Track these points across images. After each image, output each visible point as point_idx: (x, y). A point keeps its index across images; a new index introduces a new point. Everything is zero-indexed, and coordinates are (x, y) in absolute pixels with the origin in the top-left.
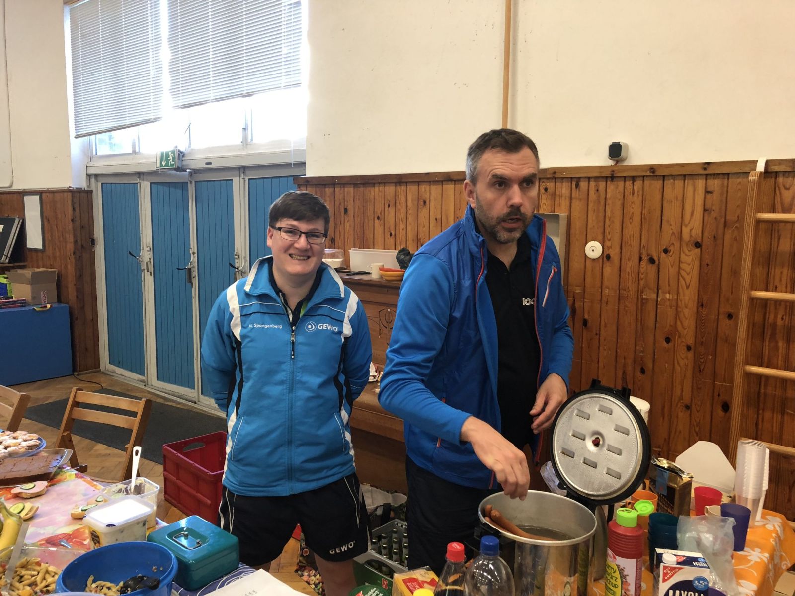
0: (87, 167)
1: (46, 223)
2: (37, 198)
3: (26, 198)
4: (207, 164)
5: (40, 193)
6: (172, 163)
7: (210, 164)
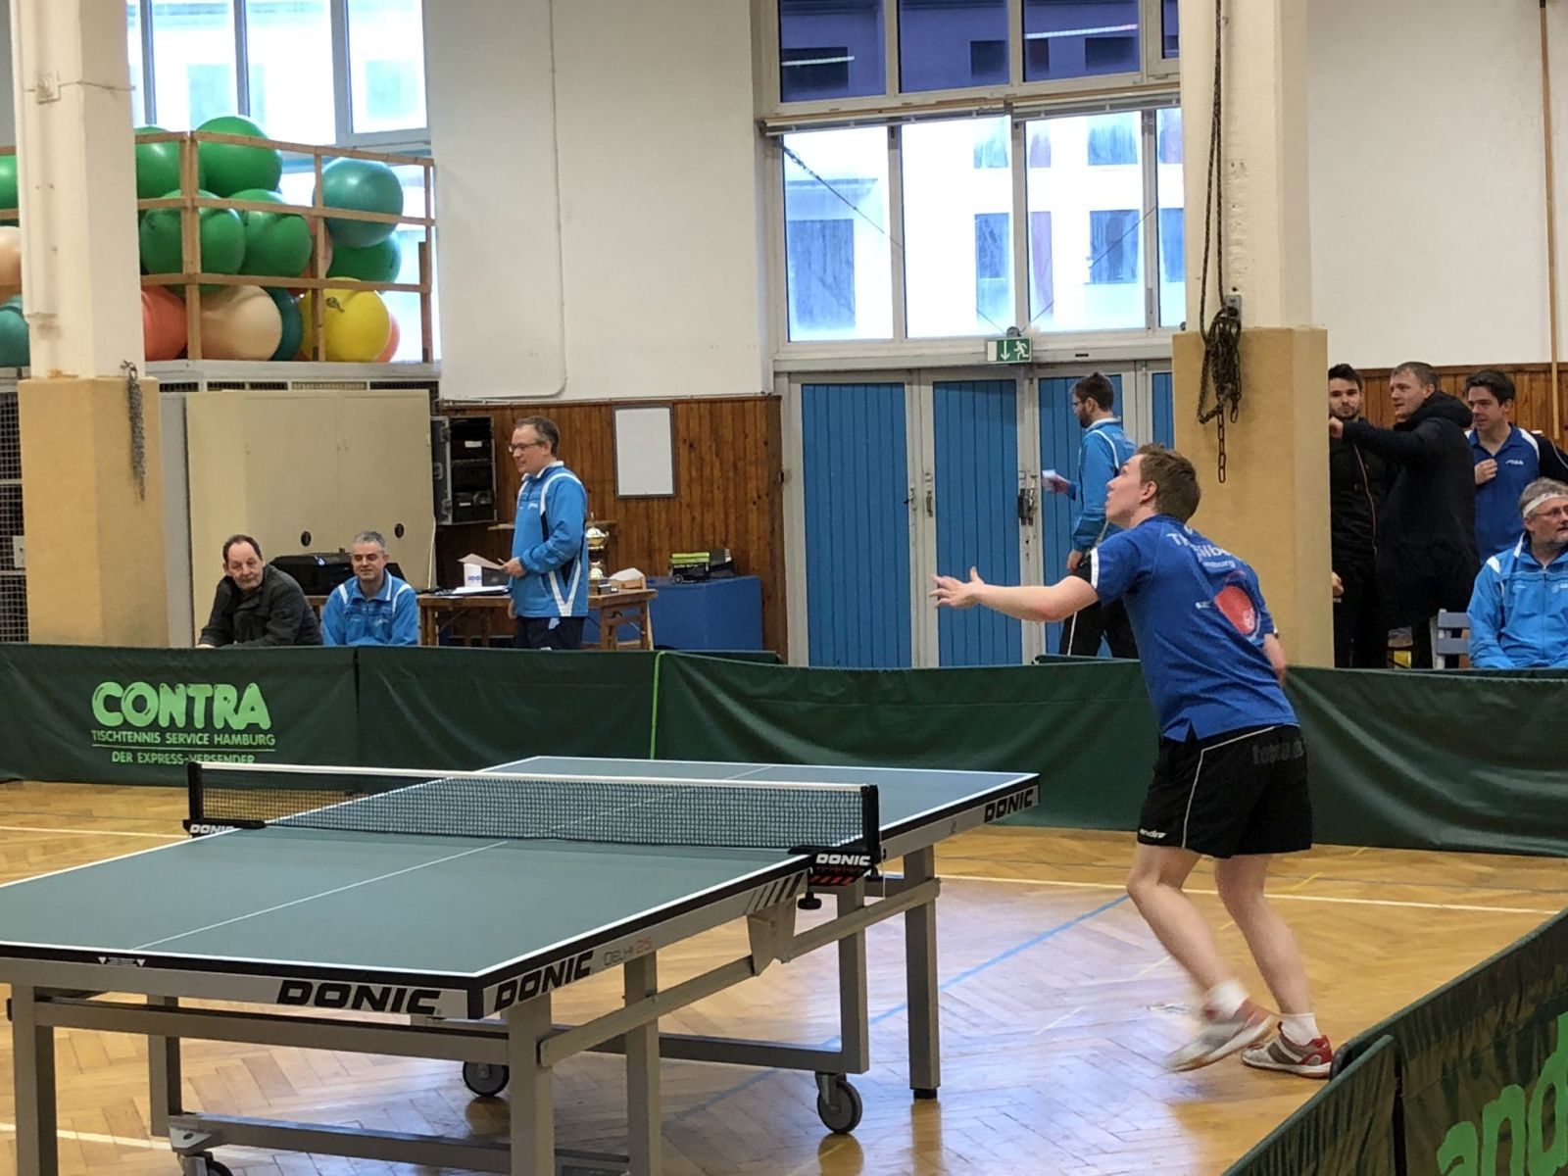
0: (775, 361)
1: (684, 451)
2: (666, 412)
3: (619, 414)
4: (1077, 355)
5: (673, 404)
6: (1024, 356)
7: (1087, 355)
